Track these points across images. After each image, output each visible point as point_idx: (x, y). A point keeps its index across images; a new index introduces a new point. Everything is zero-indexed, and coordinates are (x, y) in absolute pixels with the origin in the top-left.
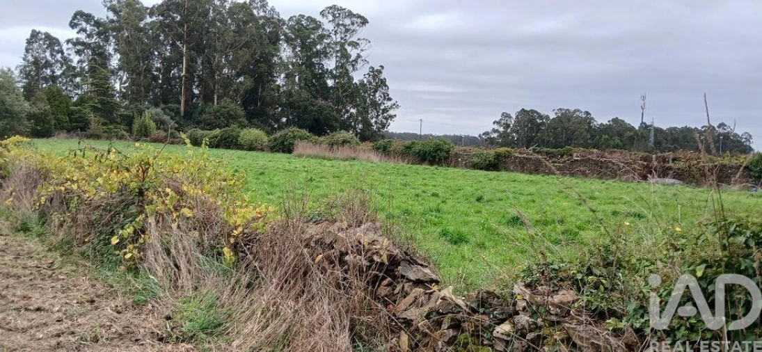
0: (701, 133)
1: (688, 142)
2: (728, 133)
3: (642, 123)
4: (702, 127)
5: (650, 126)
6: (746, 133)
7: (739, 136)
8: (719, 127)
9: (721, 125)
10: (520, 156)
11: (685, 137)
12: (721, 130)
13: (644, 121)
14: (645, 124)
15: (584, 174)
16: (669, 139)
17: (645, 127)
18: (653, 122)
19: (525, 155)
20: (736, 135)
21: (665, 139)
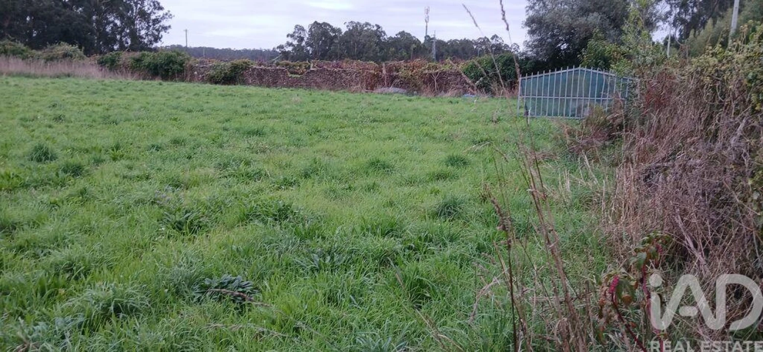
0: (476, 43)
1: (466, 53)
2: (500, 44)
3: (427, 36)
4: (479, 39)
5: (433, 39)
6: (515, 44)
7: (508, 46)
8: (492, 39)
9: (495, 37)
11: (463, 49)
12: (493, 42)
13: (428, 34)
14: (428, 36)
16: (450, 51)
17: (429, 39)
18: (434, 35)
20: (506, 46)
21: (447, 51)
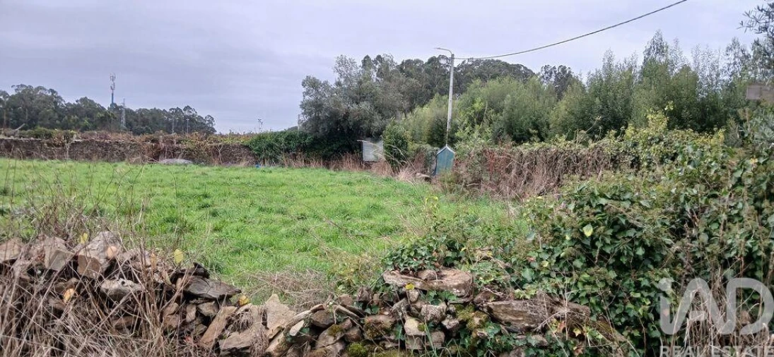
0: (169, 115)
1: (157, 124)
2: (193, 115)
3: (113, 104)
4: (171, 110)
5: (121, 107)
6: (209, 116)
7: (202, 118)
8: (185, 110)
9: (187, 108)
10: (6, 138)
11: (154, 119)
12: (186, 113)
13: (114, 102)
14: (115, 104)
15: (89, 157)
16: (139, 120)
17: (115, 107)
18: (124, 104)
19: (12, 137)
20: (200, 118)
21: (136, 120)
